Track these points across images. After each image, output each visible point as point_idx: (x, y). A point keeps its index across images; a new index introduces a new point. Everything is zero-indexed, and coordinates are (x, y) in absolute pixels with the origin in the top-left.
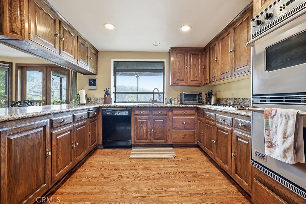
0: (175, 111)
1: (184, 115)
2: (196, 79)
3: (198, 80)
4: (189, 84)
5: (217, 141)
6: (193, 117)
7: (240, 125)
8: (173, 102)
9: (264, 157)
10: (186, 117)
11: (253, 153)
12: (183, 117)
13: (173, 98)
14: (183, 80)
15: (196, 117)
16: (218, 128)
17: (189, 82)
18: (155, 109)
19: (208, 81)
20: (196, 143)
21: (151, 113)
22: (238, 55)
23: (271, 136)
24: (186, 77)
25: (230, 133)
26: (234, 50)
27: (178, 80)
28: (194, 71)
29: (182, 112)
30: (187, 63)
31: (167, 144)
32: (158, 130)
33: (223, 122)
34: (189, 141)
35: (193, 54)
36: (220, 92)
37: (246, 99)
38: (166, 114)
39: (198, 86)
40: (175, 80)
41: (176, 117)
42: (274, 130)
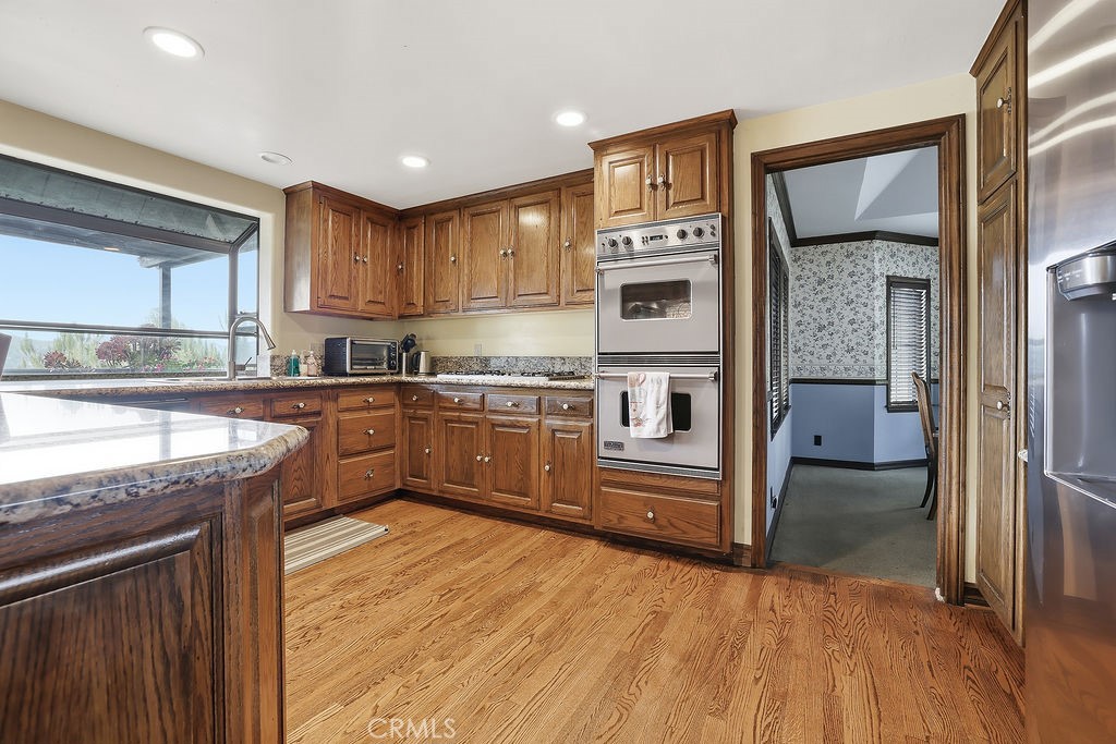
0: (345, 399)
1: (368, 407)
2: (380, 298)
3: (384, 303)
4: (362, 311)
5: (492, 455)
6: (390, 412)
7: (565, 407)
8: (303, 368)
9: (619, 446)
10: (373, 414)
11: (602, 445)
12: (365, 414)
13: (302, 357)
14: (346, 298)
15: (396, 411)
16: (493, 425)
17: (361, 306)
18: (283, 397)
19: (420, 310)
20: (398, 485)
21: (268, 410)
22: (525, 266)
23: (638, 409)
24: (353, 290)
25: (534, 429)
26: (513, 253)
27: (331, 296)
28: (374, 272)
29: (364, 397)
30: (358, 244)
31: (324, 508)
32: (295, 467)
33: (515, 409)
34: (382, 484)
35: (372, 223)
36: (433, 339)
37: (517, 358)
38: (318, 409)
39: (371, 319)
40: (322, 294)
41: (347, 416)
42: (642, 400)
